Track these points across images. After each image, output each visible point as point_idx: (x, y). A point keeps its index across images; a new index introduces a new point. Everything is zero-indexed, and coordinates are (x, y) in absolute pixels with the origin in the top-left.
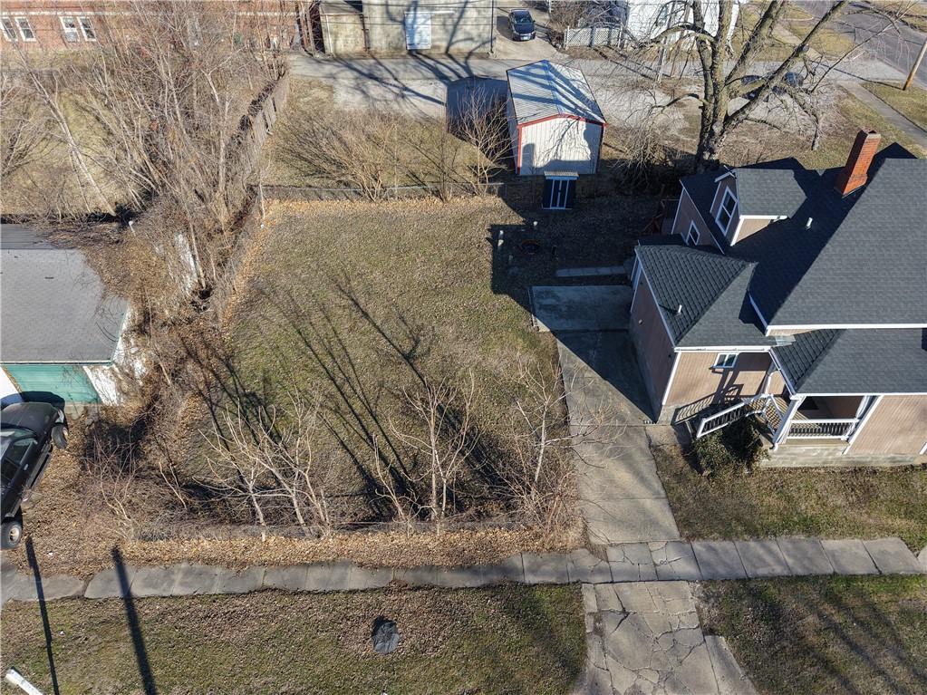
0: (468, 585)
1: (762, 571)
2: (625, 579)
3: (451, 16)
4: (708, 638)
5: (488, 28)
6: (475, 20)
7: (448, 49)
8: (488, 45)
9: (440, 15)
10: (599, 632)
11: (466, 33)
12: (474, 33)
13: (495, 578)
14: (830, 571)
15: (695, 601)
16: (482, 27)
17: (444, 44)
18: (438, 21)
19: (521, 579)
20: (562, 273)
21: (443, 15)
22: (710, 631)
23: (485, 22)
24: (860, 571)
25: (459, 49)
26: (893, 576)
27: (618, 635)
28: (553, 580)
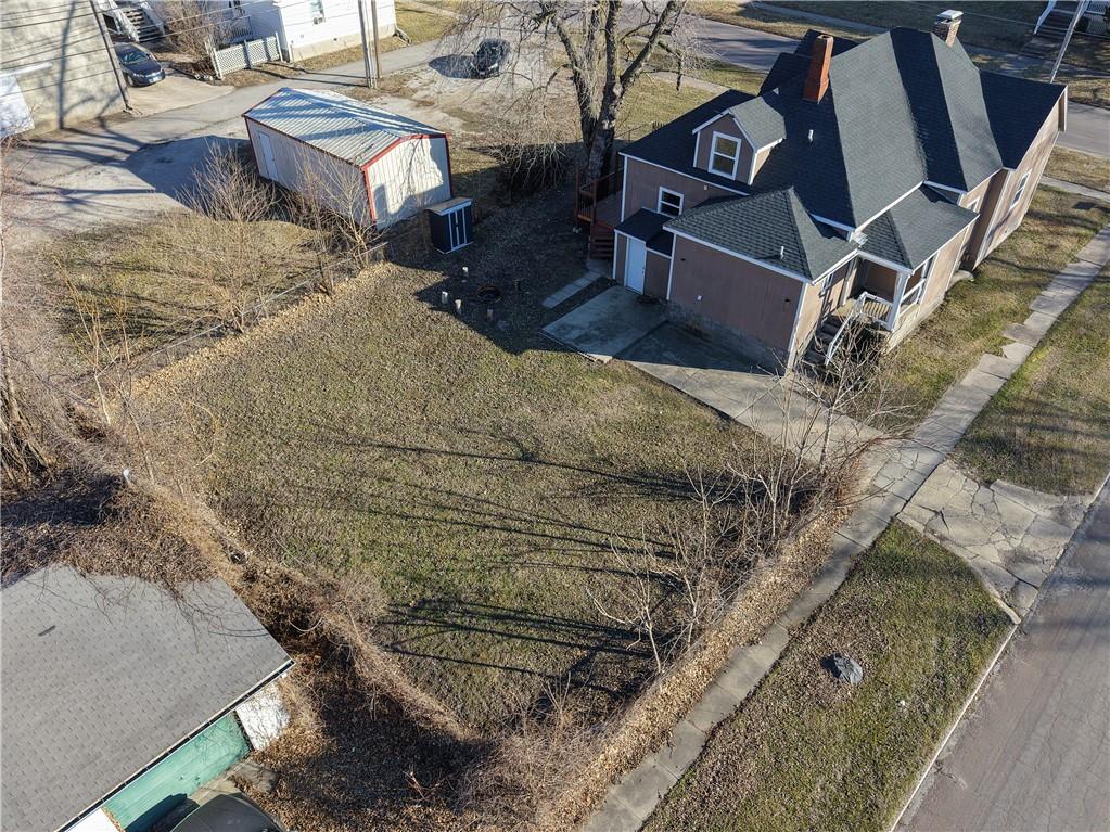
0: (838, 583)
1: (964, 425)
2: (912, 492)
3: (47, 72)
4: (992, 487)
5: (111, 76)
6: (88, 69)
7: (61, 122)
8: (120, 101)
9: (30, 75)
10: (942, 538)
11: (80, 91)
12: (93, 88)
13: (846, 564)
14: (988, 398)
15: (959, 473)
16: (100, 77)
17: (53, 116)
18: (31, 84)
19: (860, 549)
20: (551, 302)
21: (35, 72)
22: (988, 483)
23: (103, 68)
24: (999, 386)
25: (78, 118)
26: (1013, 377)
27: (954, 530)
28: (878, 531)
